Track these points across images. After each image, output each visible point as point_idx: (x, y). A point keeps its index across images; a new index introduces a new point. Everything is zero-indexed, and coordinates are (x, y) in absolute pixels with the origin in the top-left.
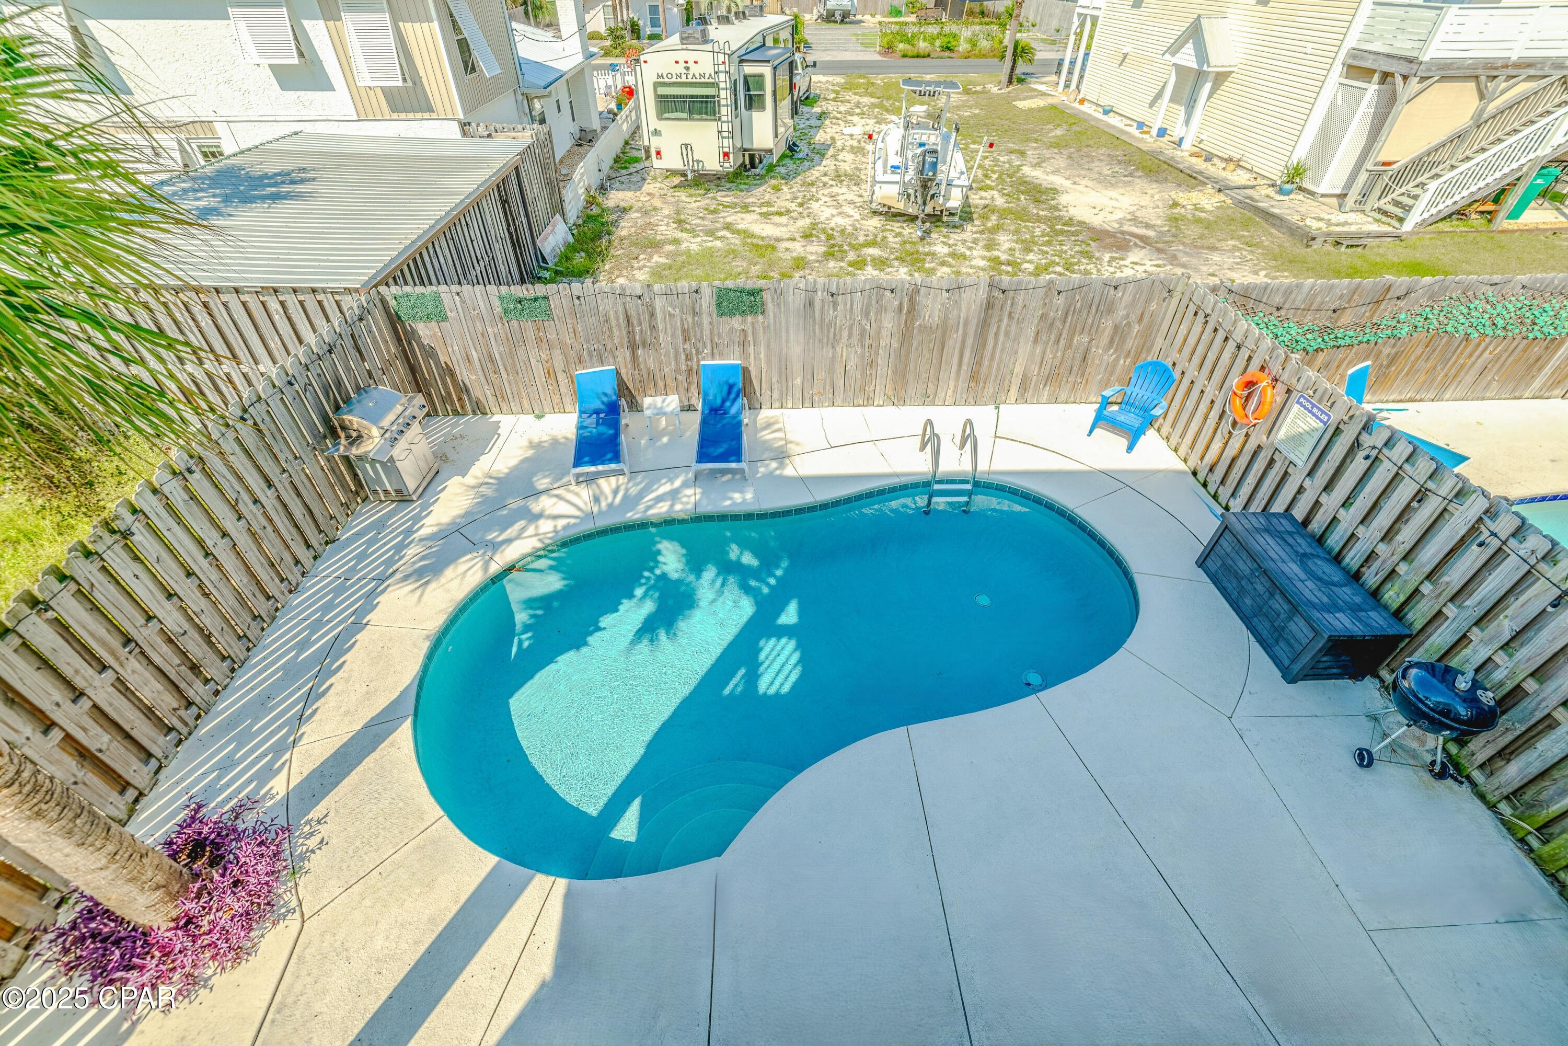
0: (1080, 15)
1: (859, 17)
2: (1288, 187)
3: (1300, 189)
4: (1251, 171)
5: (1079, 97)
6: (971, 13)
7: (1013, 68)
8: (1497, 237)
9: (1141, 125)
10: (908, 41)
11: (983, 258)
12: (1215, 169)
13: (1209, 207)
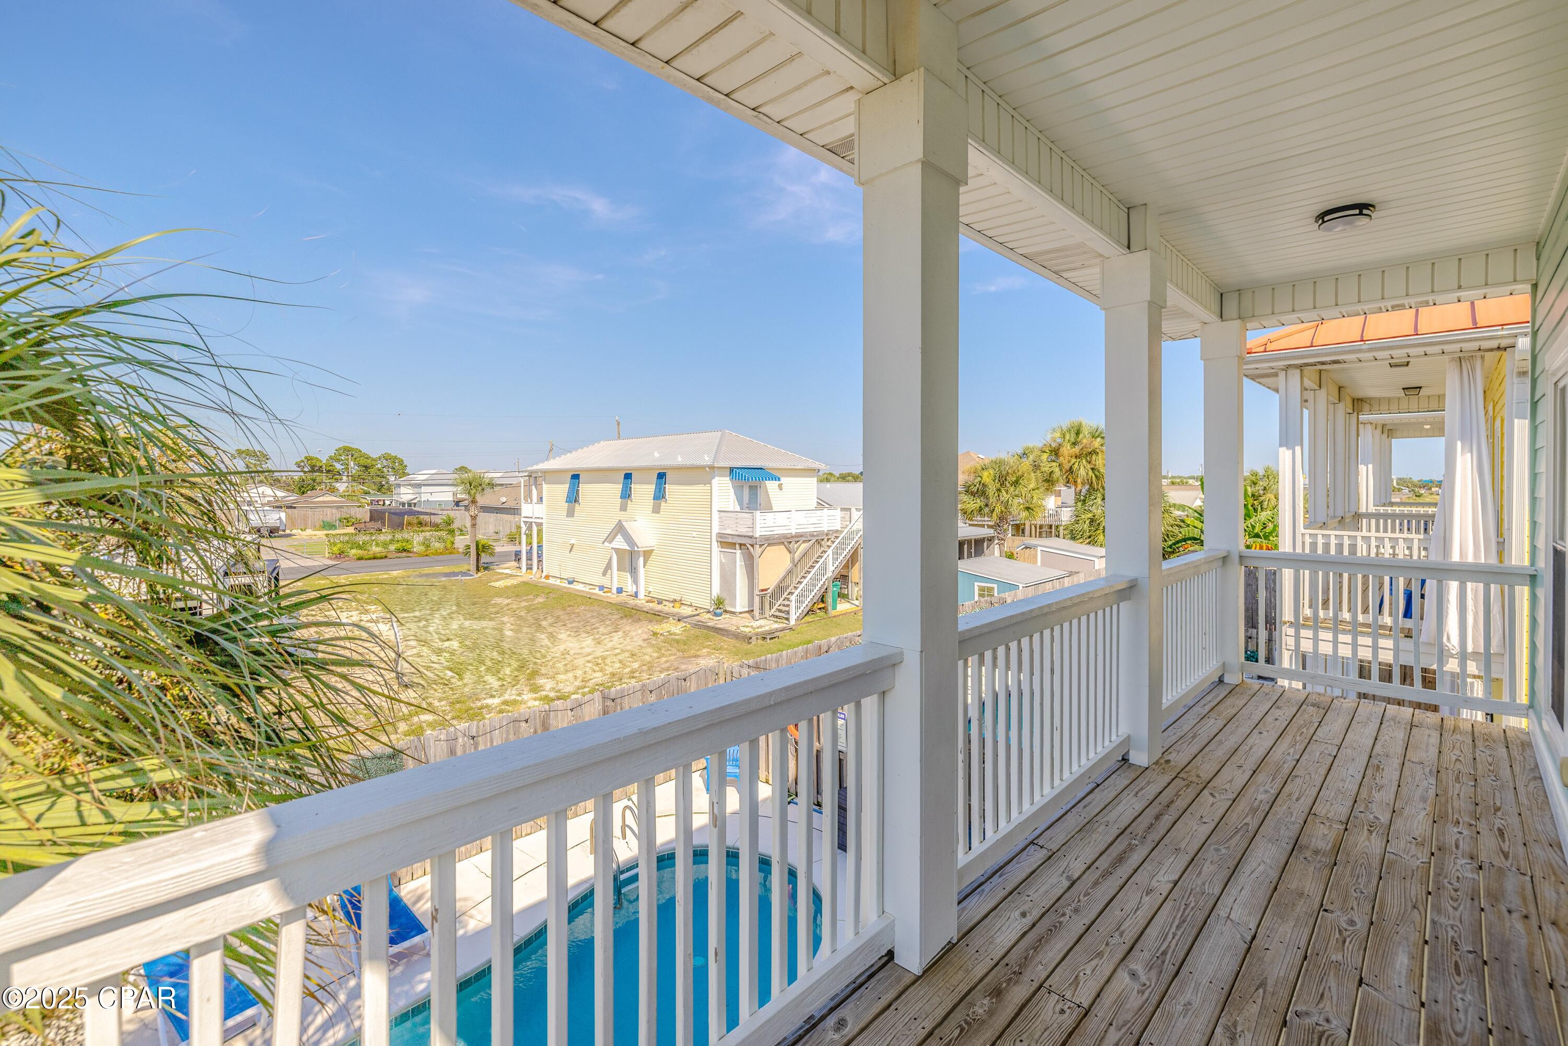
0: (525, 522)
1: (288, 532)
2: (718, 611)
3: (726, 611)
4: (691, 606)
5: (544, 574)
6: (409, 524)
7: (478, 560)
8: (835, 619)
9: (601, 588)
10: (359, 547)
11: (535, 699)
12: (667, 608)
13: (678, 632)
